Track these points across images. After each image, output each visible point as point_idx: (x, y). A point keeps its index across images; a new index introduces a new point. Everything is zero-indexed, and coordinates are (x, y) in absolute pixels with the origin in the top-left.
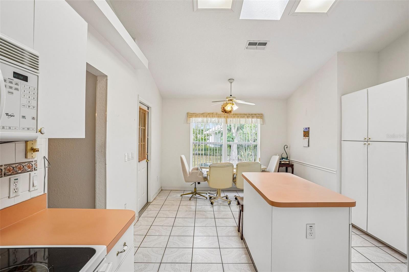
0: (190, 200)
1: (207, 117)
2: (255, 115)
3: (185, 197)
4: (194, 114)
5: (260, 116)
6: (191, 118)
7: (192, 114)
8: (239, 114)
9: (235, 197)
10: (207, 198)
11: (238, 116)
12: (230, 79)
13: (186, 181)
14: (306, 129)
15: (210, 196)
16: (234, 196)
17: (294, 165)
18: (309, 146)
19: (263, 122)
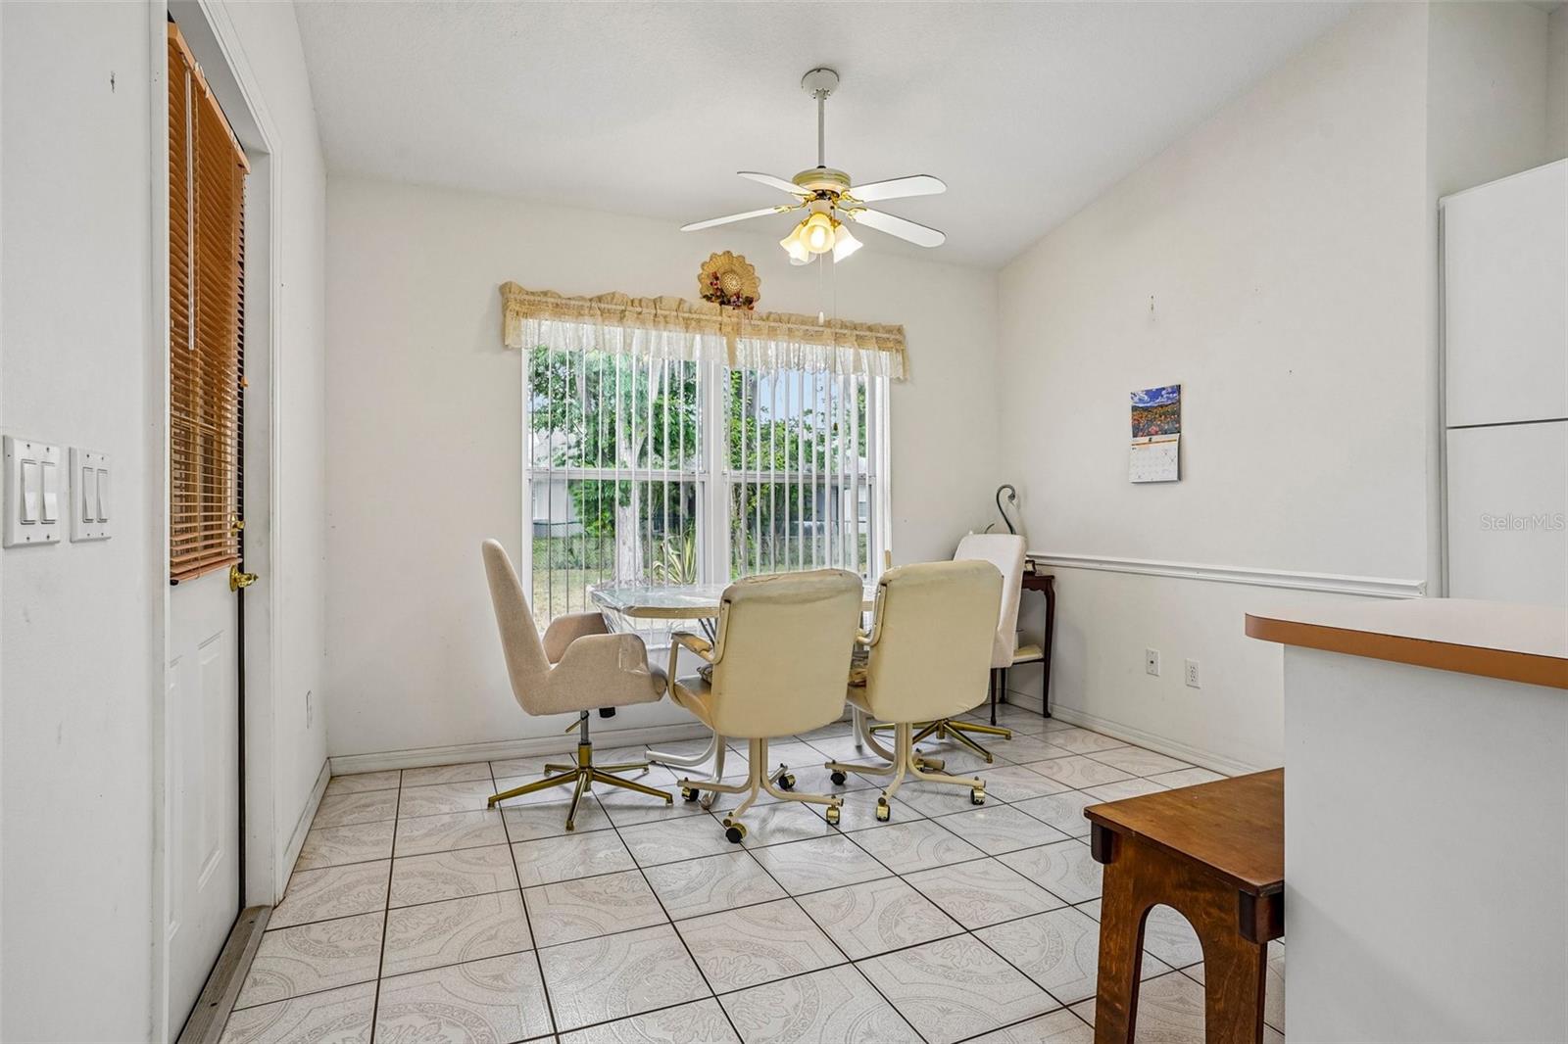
0: (570, 828)
1: (622, 319)
2: (870, 329)
3: (519, 809)
4: (545, 294)
5: (891, 338)
6: (526, 315)
7: (533, 293)
8: (793, 319)
9: (830, 772)
10: (670, 800)
11: (790, 330)
12: (819, 70)
13: (531, 707)
14: (1154, 394)
15: (691, 787)
16: (827, 765)
17: (1057, 576)
18: (1180, 477)
19: (904, 371)
